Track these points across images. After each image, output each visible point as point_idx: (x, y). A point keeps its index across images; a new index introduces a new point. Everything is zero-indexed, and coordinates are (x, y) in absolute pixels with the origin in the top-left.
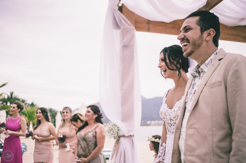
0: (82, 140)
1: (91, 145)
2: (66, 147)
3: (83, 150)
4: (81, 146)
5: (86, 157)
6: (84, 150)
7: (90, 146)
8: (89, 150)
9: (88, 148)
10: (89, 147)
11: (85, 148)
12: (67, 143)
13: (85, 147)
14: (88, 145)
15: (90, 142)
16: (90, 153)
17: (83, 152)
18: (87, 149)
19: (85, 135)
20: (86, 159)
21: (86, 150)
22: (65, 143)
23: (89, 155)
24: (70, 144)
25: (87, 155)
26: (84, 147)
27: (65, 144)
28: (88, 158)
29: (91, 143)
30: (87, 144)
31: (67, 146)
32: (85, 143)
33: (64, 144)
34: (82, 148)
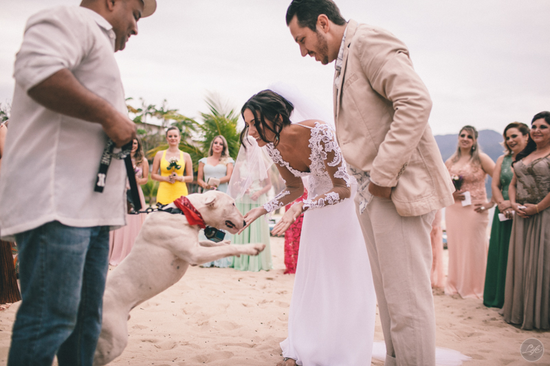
0: (526, 175)
1: (544, 182)
2: (463, 198)
3: (527, 191)
4: (524, 184)
5: (535, 203)
6: (530, 191)
7: (542, 184)
8: (541, 191)
9: (538, 187)
10: (541, 186)
11: (532, 187)
12: (465, 191)
13: (531, 185)
14: (537, 182)
15: (542, 176)
16: (543, 197)
17: (529, 194)
18: (536, 189)
19: (533, 165)
20: (536, 205)
21: (534, 191)
22: (461, 190)
23: (542, 199)
24: (471, 193)
25: (537, 200)
26: (529, 186)
27: (462, 192)
28: (540, 204)
29: (543, 178)
30: (536, 180)
31: (466, 198)
32: (532, 179)
33: (460, 193)
34: (525, 187)
